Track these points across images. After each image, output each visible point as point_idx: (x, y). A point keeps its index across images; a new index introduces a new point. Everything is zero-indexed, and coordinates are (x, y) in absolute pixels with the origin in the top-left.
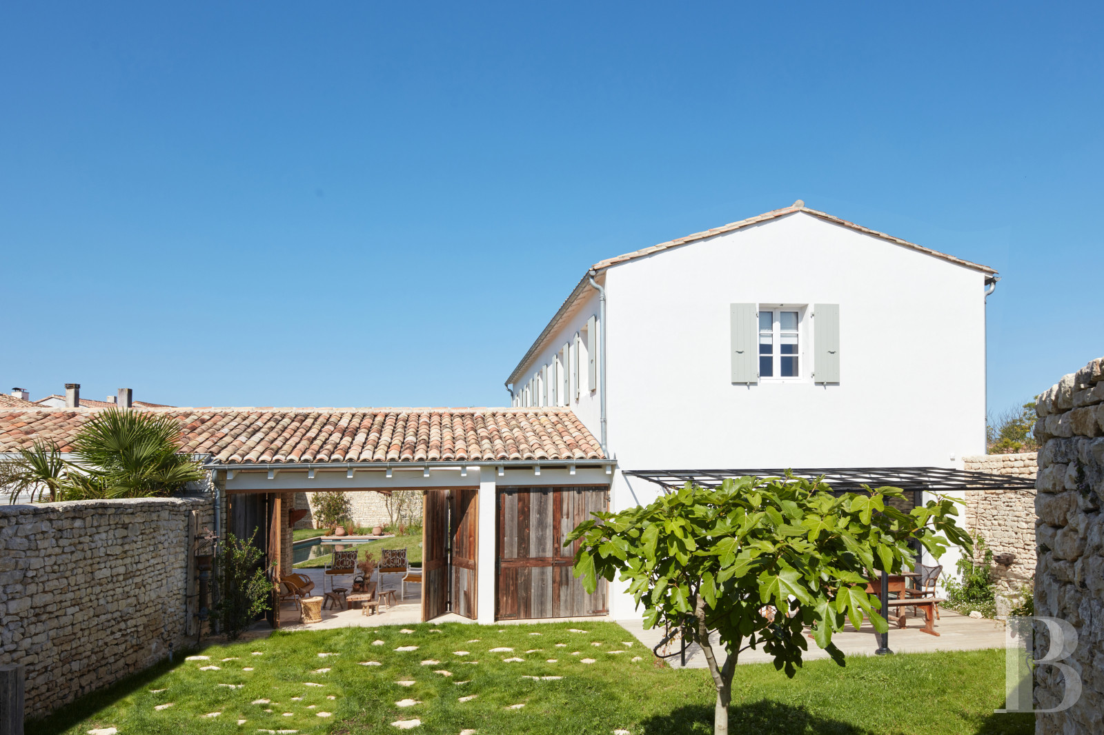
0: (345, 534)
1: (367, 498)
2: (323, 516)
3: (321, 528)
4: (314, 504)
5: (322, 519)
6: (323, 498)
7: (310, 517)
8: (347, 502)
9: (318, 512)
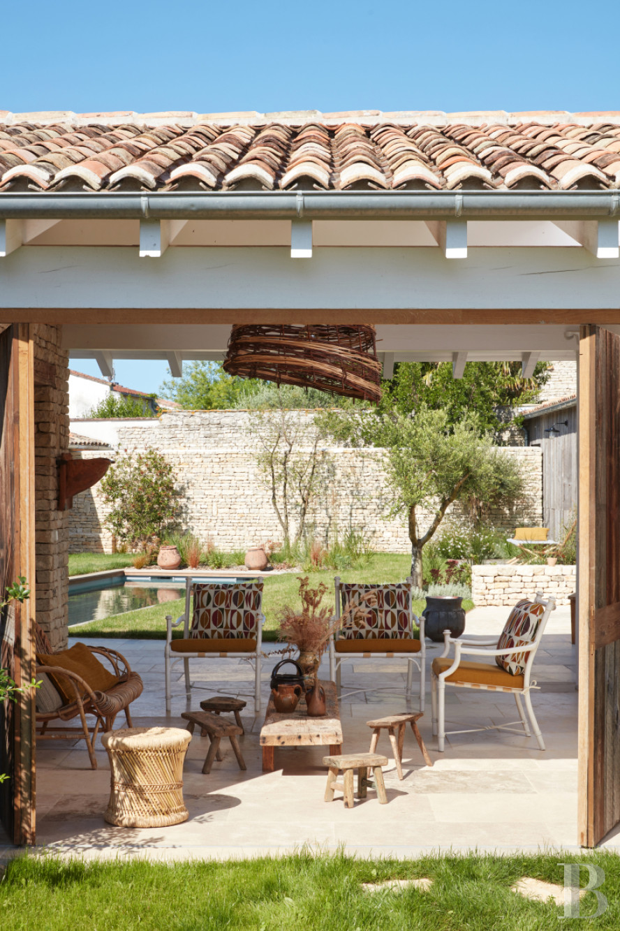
0: (182, 565)
1: (226, 485)
2: (125, 523)
3: (123, 551)
4: (105, 495)
5: (125, 531)
6: (126, 483)
7: (96, 526)
8: (178, 494)
9: (116, 513)
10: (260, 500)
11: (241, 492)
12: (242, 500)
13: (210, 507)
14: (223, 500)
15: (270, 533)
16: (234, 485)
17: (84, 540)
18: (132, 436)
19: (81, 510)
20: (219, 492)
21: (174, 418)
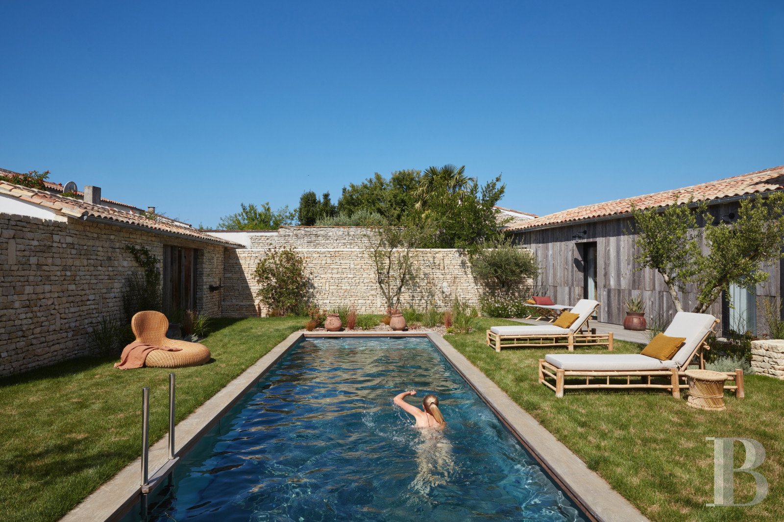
1: (335, 271)
10: (358, 281)
11: (345, 275)
12: (346, 281)
13: (324, 285)
14: (333, 281)
15: (364, 301)
16: (341, 271)
17: (238, 307)
18: (260, 241)
19: (235, 288)
20: (331, 275)
21: (288, 231)
